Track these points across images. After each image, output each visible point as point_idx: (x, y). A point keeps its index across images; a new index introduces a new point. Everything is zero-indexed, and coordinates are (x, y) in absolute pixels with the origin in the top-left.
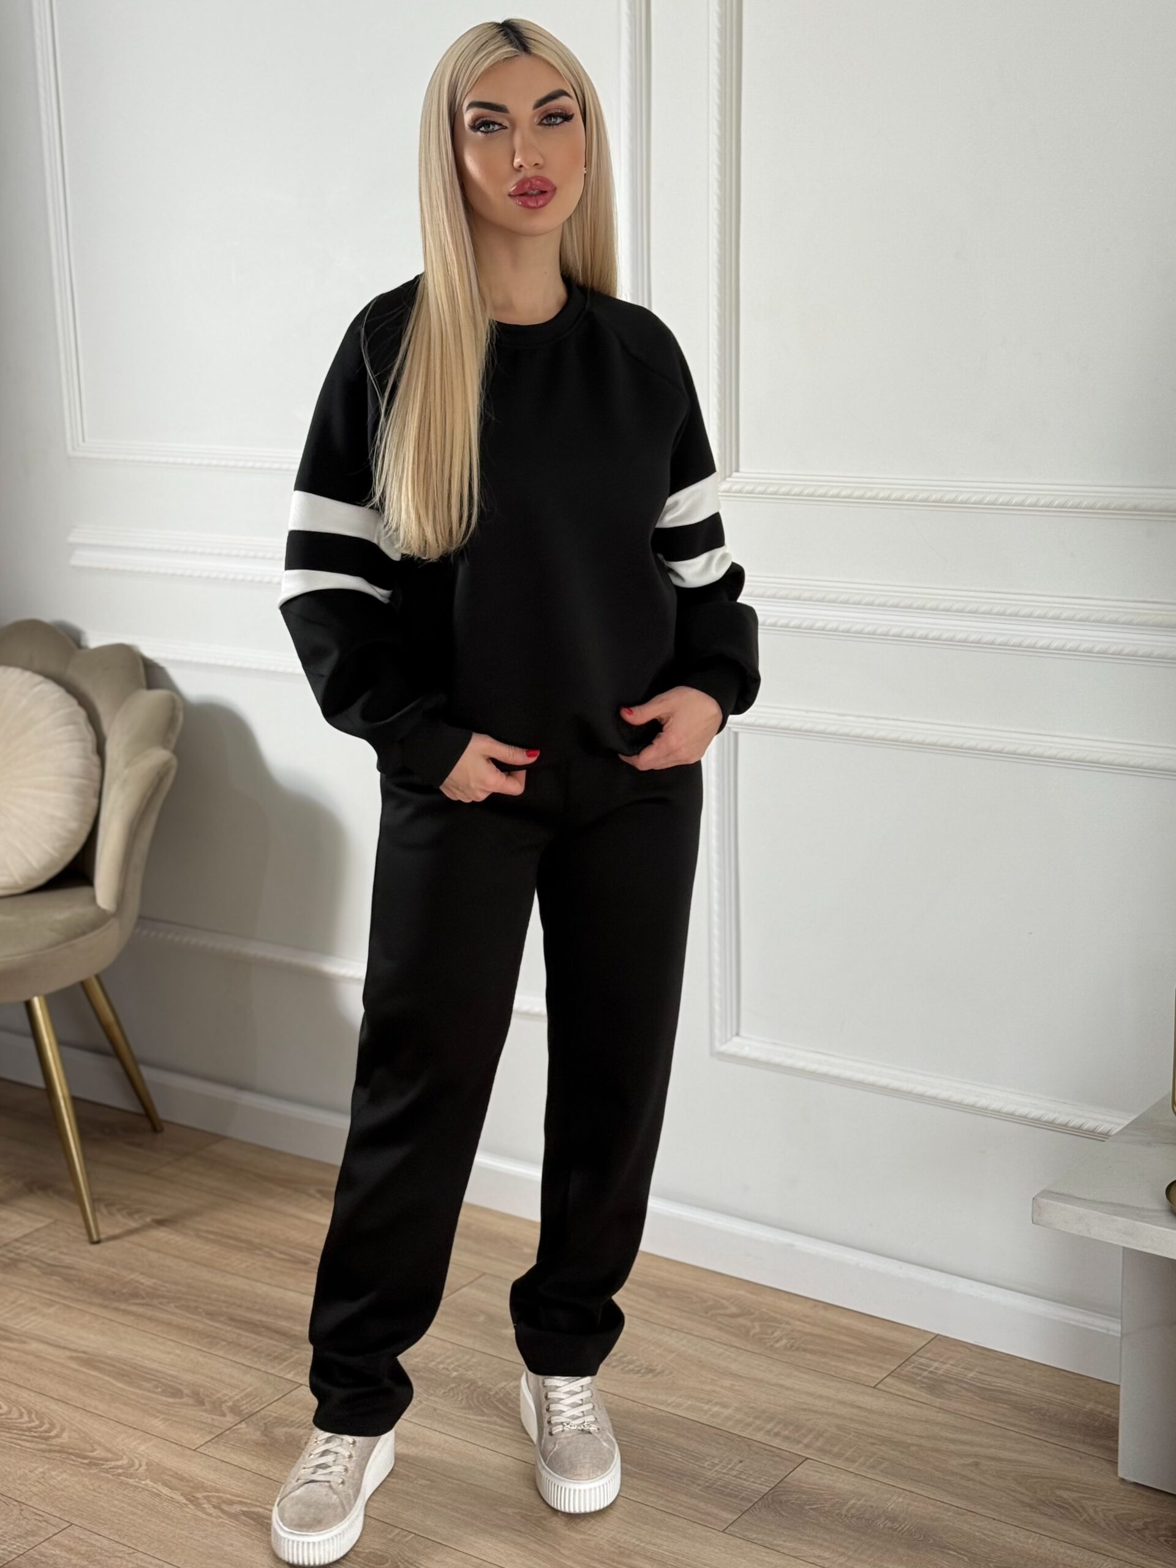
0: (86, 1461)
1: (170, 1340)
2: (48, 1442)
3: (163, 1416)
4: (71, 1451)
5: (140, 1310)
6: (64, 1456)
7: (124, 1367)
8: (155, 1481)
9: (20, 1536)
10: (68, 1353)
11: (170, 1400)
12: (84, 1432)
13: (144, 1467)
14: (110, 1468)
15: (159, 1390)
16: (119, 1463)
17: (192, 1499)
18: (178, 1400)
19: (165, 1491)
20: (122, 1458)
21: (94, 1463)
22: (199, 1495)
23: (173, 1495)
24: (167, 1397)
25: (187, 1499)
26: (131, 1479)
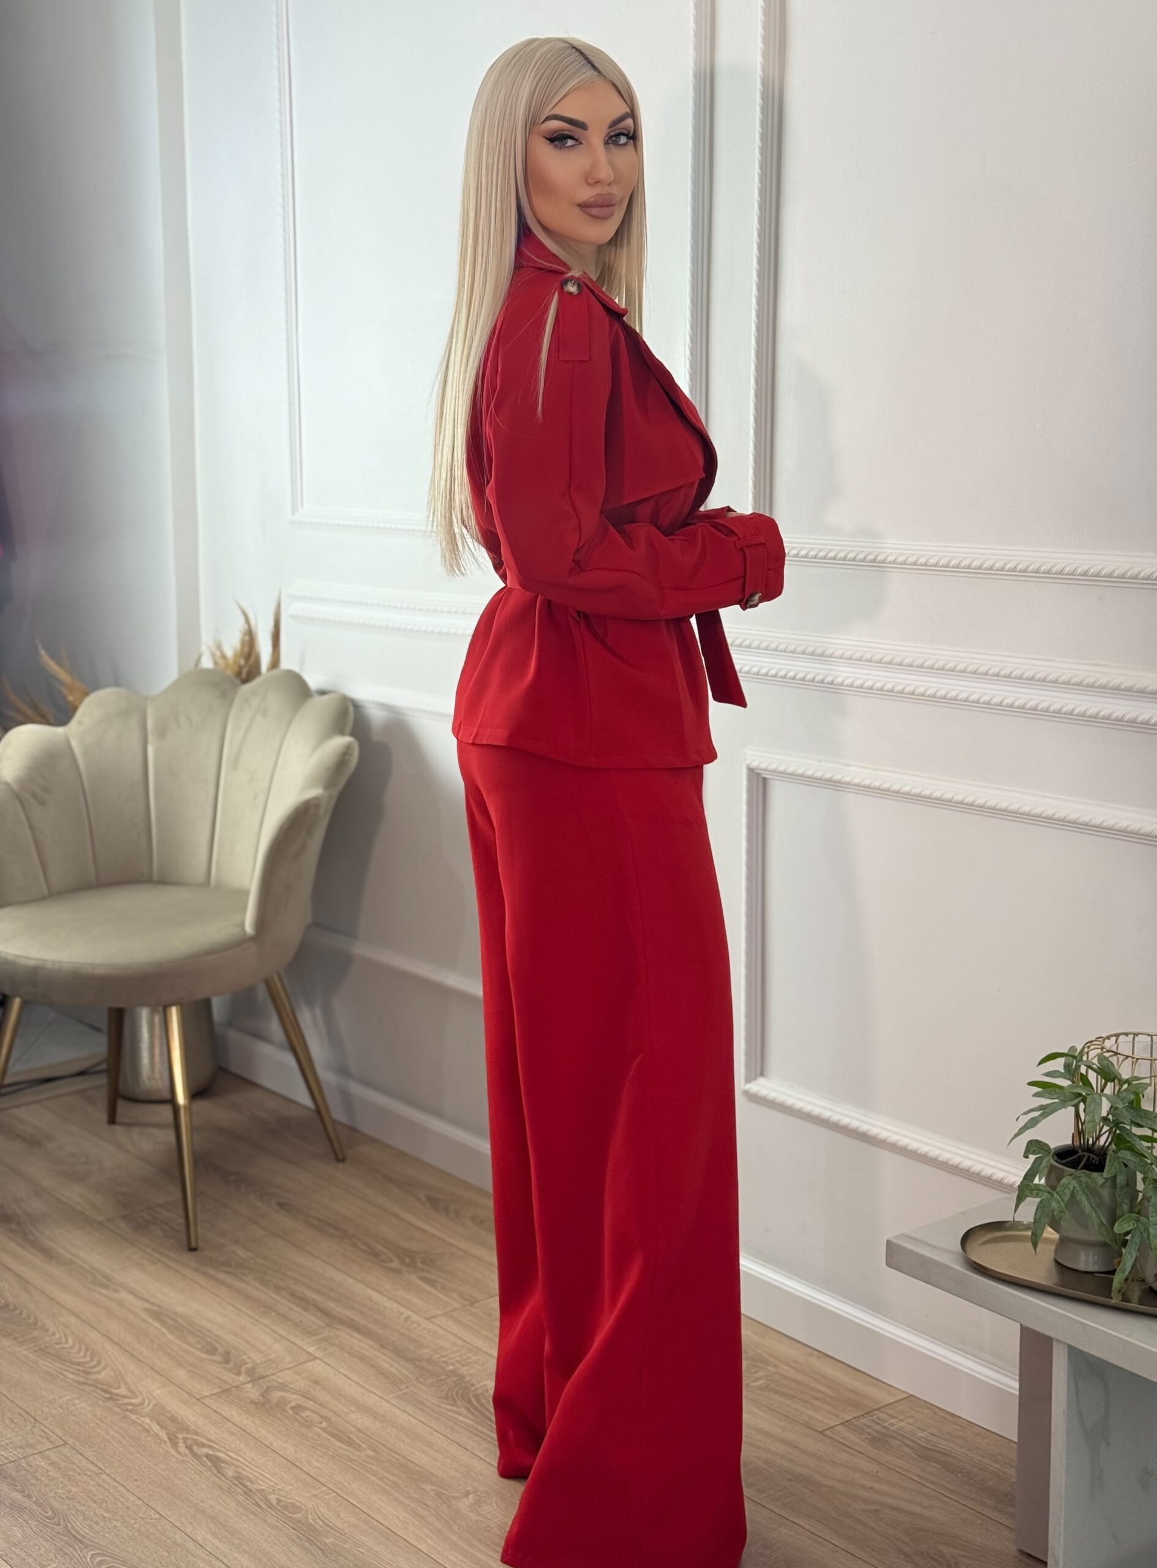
0: (107, 1396)
1: (233, 1306)
2: (88, 1377)
3: (189, 1368)
4: (101, 1386)
5: (223, 1277)
6: (93, 1389)
7: (184, 1324)
8: (152, 1418)
9: (21, 1447)
10: (146, 1305)
11: (204, 1356)
12: (120, 1372)
13: (150, 1407)
14: (124, 1404)
15: (199, 1346)
16: (133, 1401)
17: (173, 1437)
18: (210, 1357)
19: (156, 1428)
20: (137, 1397)
21: (113, 1398)
22: (180, 1436)
23: (160, 1434)
24: (203, 1352)
25: (170, 1439)
26: (134, 1414)
